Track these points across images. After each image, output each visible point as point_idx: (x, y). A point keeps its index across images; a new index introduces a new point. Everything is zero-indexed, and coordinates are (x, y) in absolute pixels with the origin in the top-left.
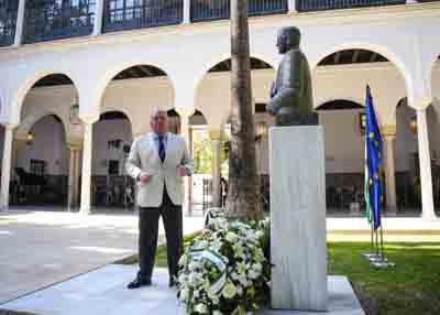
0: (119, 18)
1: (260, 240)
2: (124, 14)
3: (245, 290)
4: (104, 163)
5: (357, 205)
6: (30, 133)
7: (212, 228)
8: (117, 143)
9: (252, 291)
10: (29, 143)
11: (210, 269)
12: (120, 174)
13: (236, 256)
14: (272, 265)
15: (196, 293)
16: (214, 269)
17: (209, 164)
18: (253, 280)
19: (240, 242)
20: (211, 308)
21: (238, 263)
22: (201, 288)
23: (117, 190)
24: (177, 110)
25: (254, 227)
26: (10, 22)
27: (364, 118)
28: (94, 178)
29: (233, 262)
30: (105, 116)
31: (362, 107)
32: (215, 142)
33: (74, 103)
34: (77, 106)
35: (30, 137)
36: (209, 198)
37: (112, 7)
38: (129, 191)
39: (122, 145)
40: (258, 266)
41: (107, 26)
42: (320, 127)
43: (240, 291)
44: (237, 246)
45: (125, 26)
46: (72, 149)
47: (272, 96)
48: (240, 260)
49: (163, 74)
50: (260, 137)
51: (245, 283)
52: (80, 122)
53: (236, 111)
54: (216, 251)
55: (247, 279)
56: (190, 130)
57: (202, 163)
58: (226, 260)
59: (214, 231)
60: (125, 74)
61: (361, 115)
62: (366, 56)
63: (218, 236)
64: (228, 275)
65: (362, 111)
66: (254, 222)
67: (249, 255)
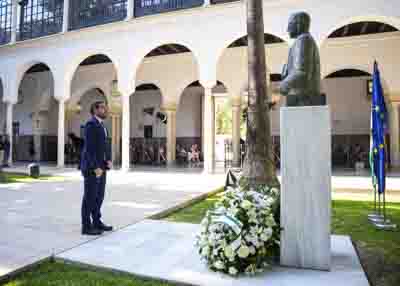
0: (148, 3)
1: (271, 207)
3: (257, 250)
4: (140, 128)
5: (362, 165)
6: (79, 103)
8: (150, 111)
9: (264, 251)
10: (79, 112)
11: (226, 232)
12: (154, 135)
13: (250, 221)
14: (281, 229)
15: (215, 252)
16: (230, 232)
17: (230, 125)
18: (265, 242)
19: (254, 209)
20: (228, 264)
21: (251, 227)
22: (219, 248)
23: (151, 149)
24: (200, 82)
25: (267, 193)
26: (58, 11)
27: (371, 84)
29: (247, 226)
30: (140, 88)
31: (369, 75)
32: (235, 109)
33: (114, 78)
34: (115, 81)
35: (79, 108)
36: (230, 156)
38: (161, 151)
39: (155, 113)
40: (269, 230)
41: (139, 11)
42: (327, 106)
43: (253, 251)
44: (252, 213)
45: (154, 10)
46: (114, 116)
48: (253, 224)
49: (188, 51)
50: (275, 103)
51: (257, 244)
52: (119, 95)
53: (252, 85)
54: (233, 216)
55: (260, 240)
56: (213, 98)
57: (224, 125)
58: (241, 224)
60: (156, 52)
61: (368, 81)
62: (375, 28)
63: (235, 203)
64: (243, 237)
65: (369, 78)
66: (267, 188)
67: (262, 220)
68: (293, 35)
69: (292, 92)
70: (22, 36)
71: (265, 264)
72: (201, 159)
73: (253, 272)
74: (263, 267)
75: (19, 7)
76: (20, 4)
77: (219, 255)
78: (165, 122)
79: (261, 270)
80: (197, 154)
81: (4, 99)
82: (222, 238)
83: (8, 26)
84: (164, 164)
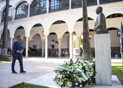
0: (53, 9)
1: (92, 66)
2: (54, 8)
4: (50, 46)
6: (32, 38)
7: (79, 62)
9: (90, 80)
10: (32, 41)
11: (79, 73)
12: (55, 48)
13: (86, 70)
14: (96, 72)
16: (80, 74)
18: (91, 77)
19: (87, 66)
20: (79, 84)
21: (86, 72)
22: (76, 78)
24: (69, 32)
25: (91, 62)
28: (48, 49)
30: (51, 34)
32: (79, 40)
33: (43, 31)
34: (43, 32)
36: (77, 54)
37: (51, 6)
39: (55, 41)
40: (92, 73)
41: (51, 11)
44: (86, 67)
45: (55, 10)
46: (43, 42)
47: (95, 26)
49: (65, 22)
52: (44, 35)
54: (81, 68)
55: (89, 76)
56: (72, 36)
57: (75, 45)
58: (83, 71)
59: (80, 63)
60: (55, 23)
63: (81, 64)
65: (118, 30)
66: (91, 61)
67: (90, 70)
68: (98, 13)
69: (98, 30)
70: (16, 19)
71: (91, 83)
72: (69, 55)
73: (87, 86)
74: (91, 85)
75: (15, 10)
76: (16, 9)
77: (76, 81)
78: (58, 44)
79: (90, 86)
80: (67, 53)
81: (10, 37)
82: (77, 75)
83: (12, 15)
84: (58, 56)
